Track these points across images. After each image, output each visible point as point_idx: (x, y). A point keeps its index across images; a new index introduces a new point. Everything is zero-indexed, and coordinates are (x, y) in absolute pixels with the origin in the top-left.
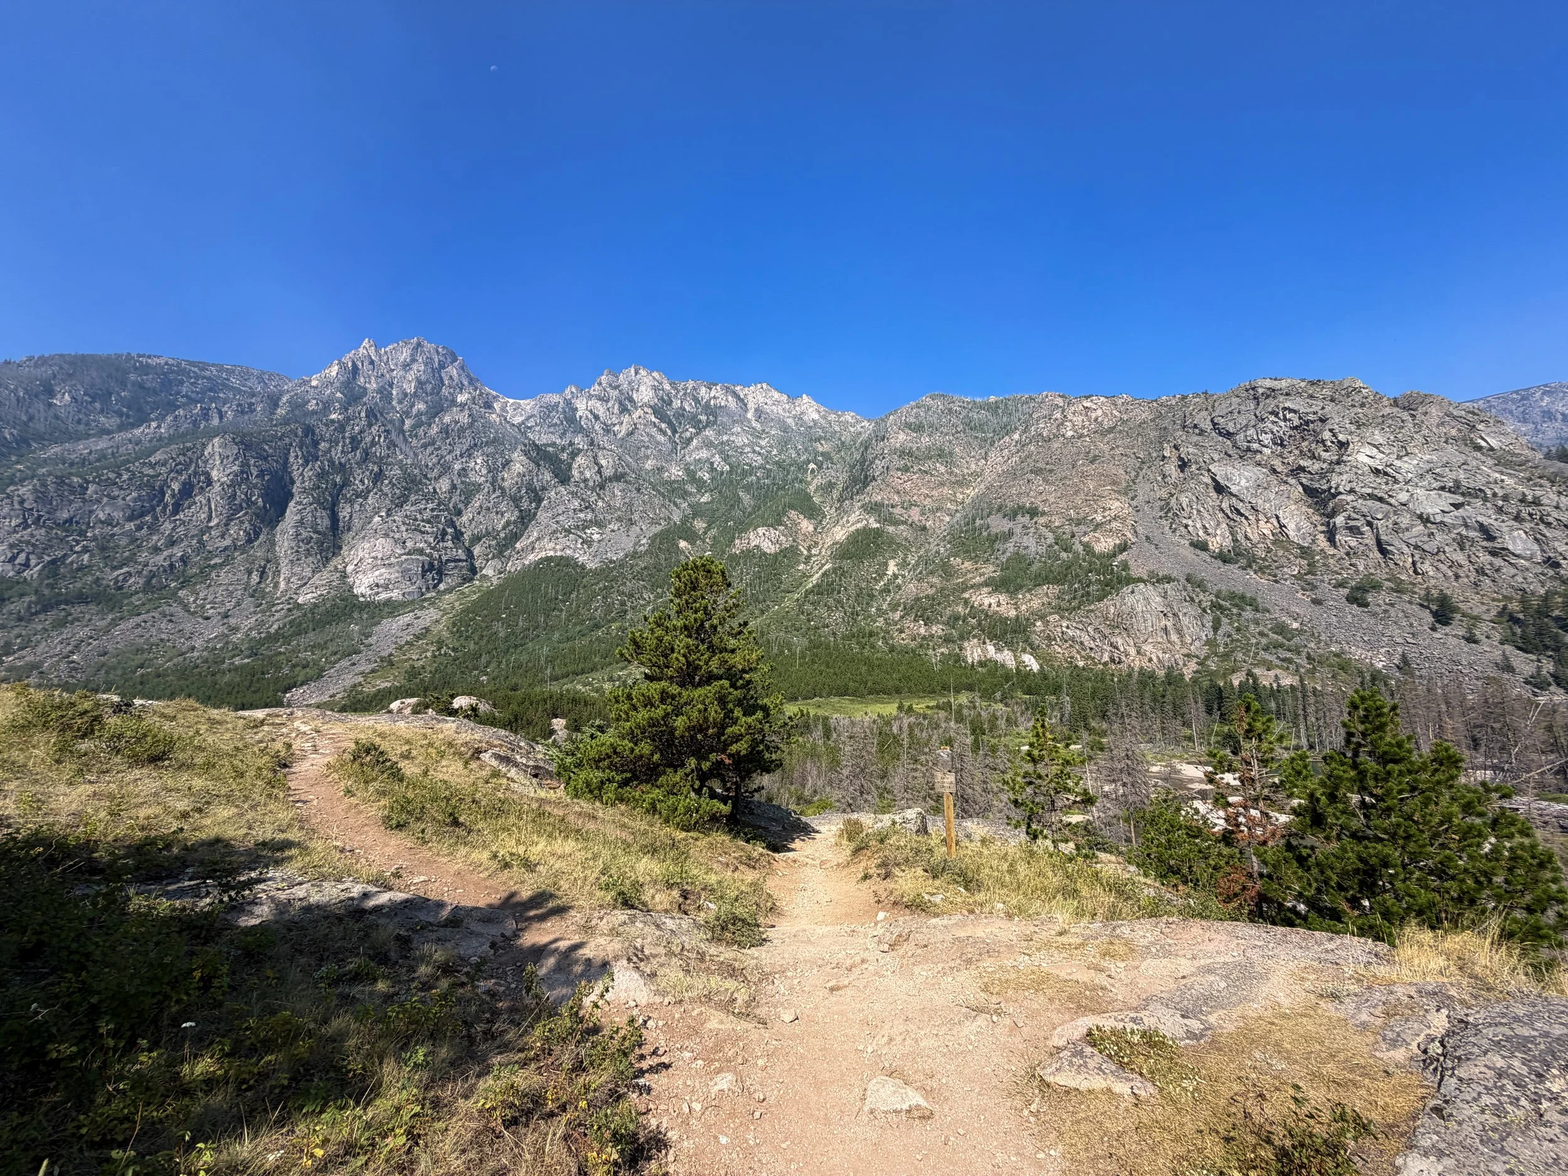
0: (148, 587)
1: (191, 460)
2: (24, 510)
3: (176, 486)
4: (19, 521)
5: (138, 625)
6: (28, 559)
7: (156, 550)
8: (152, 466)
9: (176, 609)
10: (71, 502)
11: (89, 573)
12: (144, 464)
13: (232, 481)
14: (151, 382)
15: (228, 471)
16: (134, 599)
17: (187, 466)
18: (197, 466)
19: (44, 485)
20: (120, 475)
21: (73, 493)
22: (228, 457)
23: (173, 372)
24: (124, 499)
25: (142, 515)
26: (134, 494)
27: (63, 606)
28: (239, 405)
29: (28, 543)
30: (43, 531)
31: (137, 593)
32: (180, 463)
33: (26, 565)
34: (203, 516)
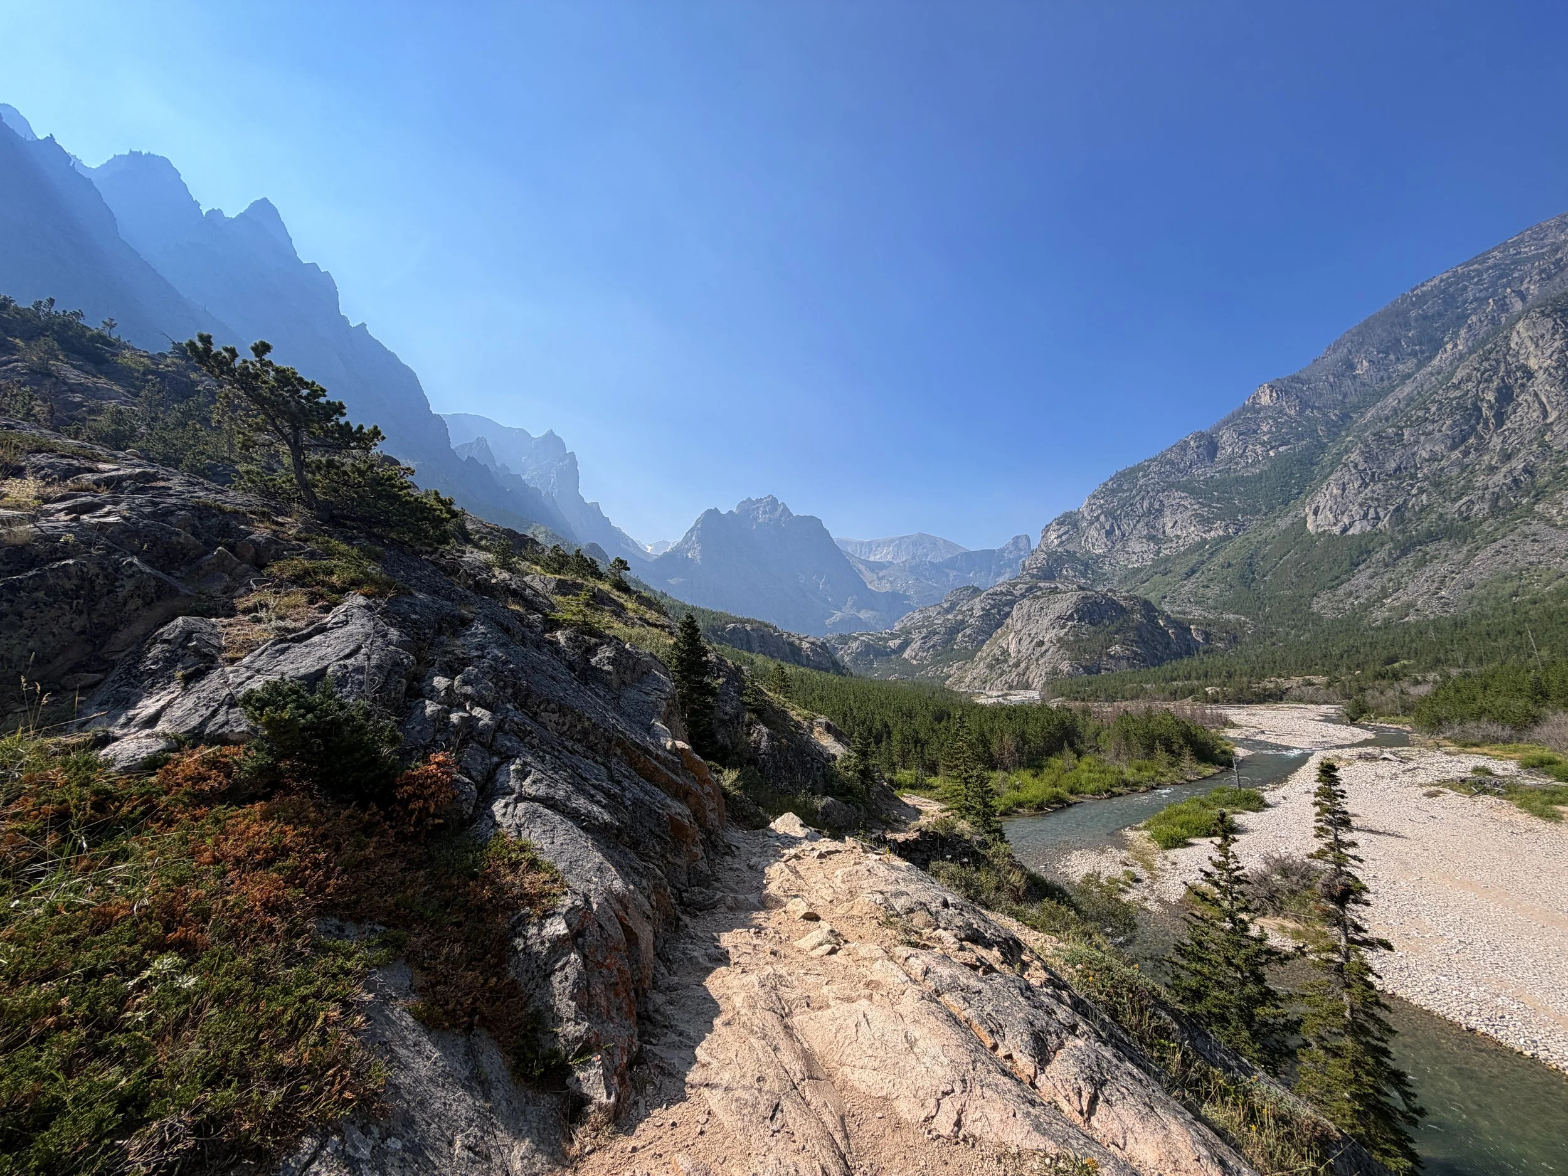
0: (1495, 510)
1: (1498, 361)
2: (1360, 472)
3: (1490, 396)
4: (1360, 482)
5: (1498, 552)
6: (1377, 513)
7: (1492, 470)
8: (1456, 387)
9: (1536, 526)
10: (1393, 452)
11: (1432, 511)
12: (1448, 388)
13: (1558, 360)
14: (1430, 307)
15: (1549, 352)
16: (1485, 526)
17: (1495, 371)
18: (1508, 364)
19: (1367, 446)
20: (1428, 410)
21: (1392, 443)
22: (1542, 336)
23: (1450, 285)
24: (1440, 431)
25: (1464, 440)
26: (1449, 422)
27: (1418, 548)
28: (1542, 271)
29: (1372, 499)
30: (1380, 485)
31: (1486, 519)
32: (1486, 370)
33: (1377, 518)
34: (1535, 415)
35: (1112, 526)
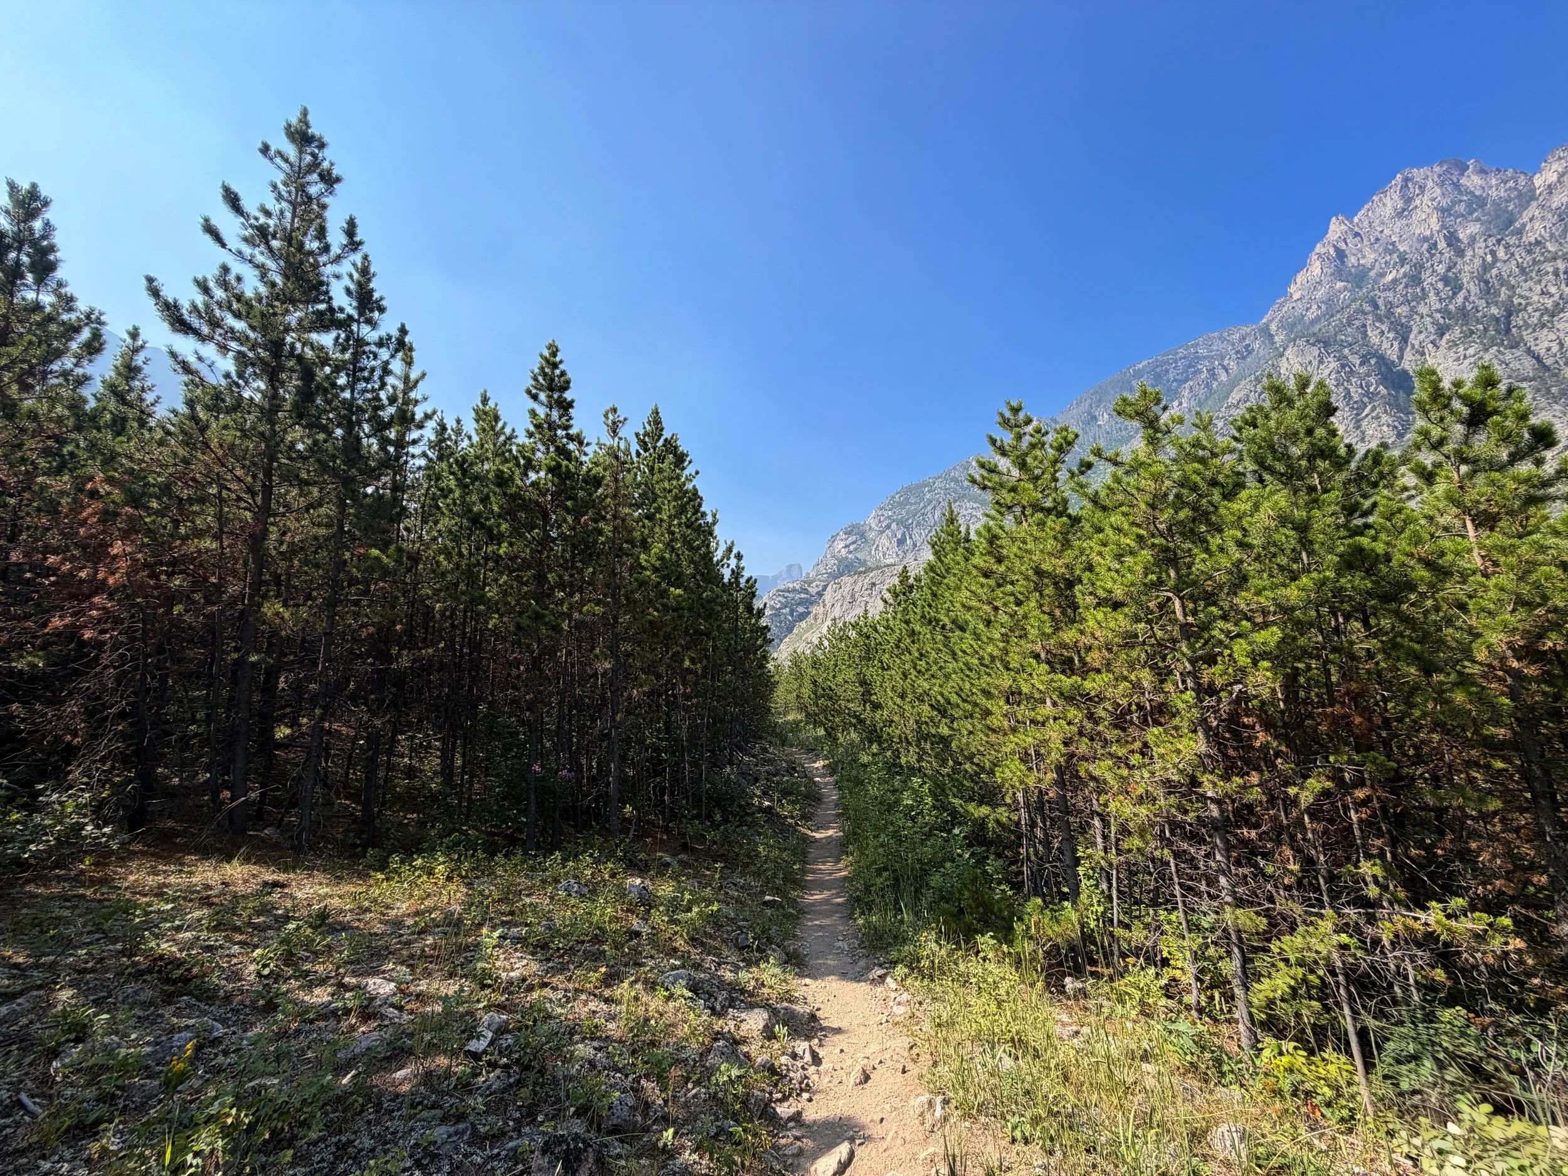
35: (904, 534)
